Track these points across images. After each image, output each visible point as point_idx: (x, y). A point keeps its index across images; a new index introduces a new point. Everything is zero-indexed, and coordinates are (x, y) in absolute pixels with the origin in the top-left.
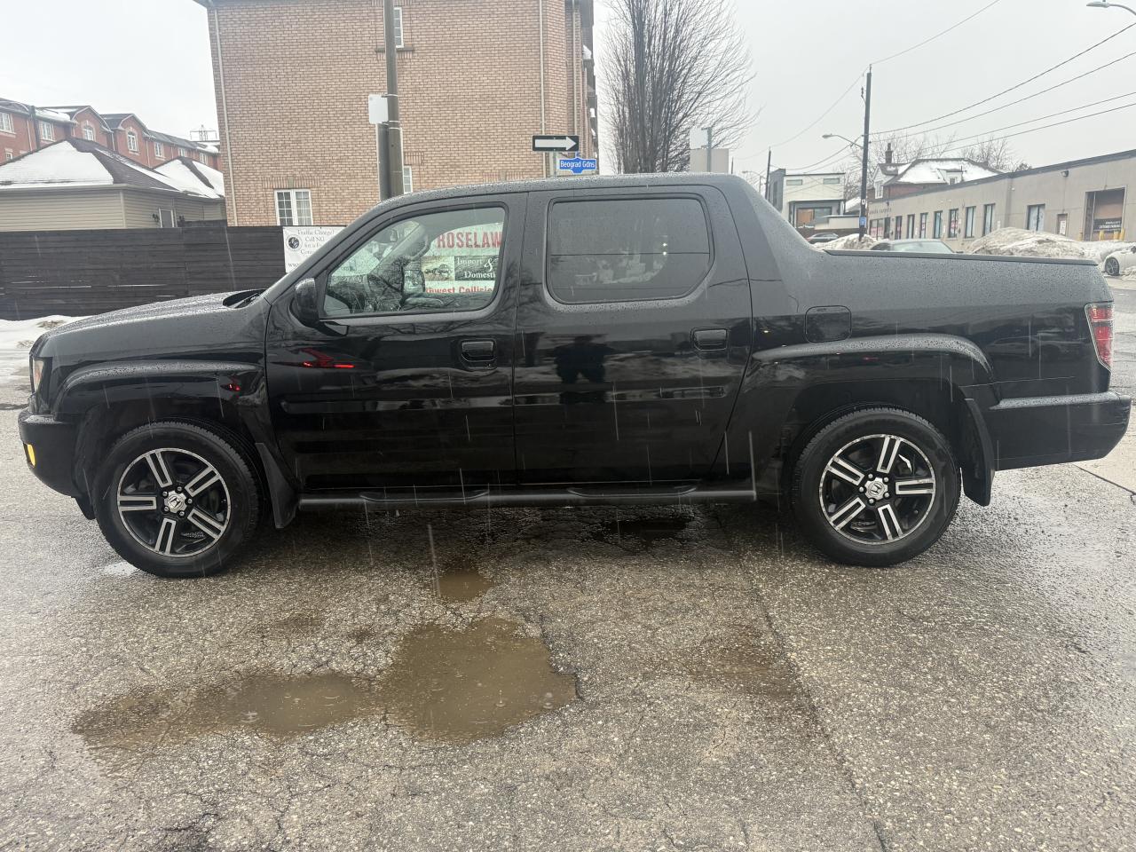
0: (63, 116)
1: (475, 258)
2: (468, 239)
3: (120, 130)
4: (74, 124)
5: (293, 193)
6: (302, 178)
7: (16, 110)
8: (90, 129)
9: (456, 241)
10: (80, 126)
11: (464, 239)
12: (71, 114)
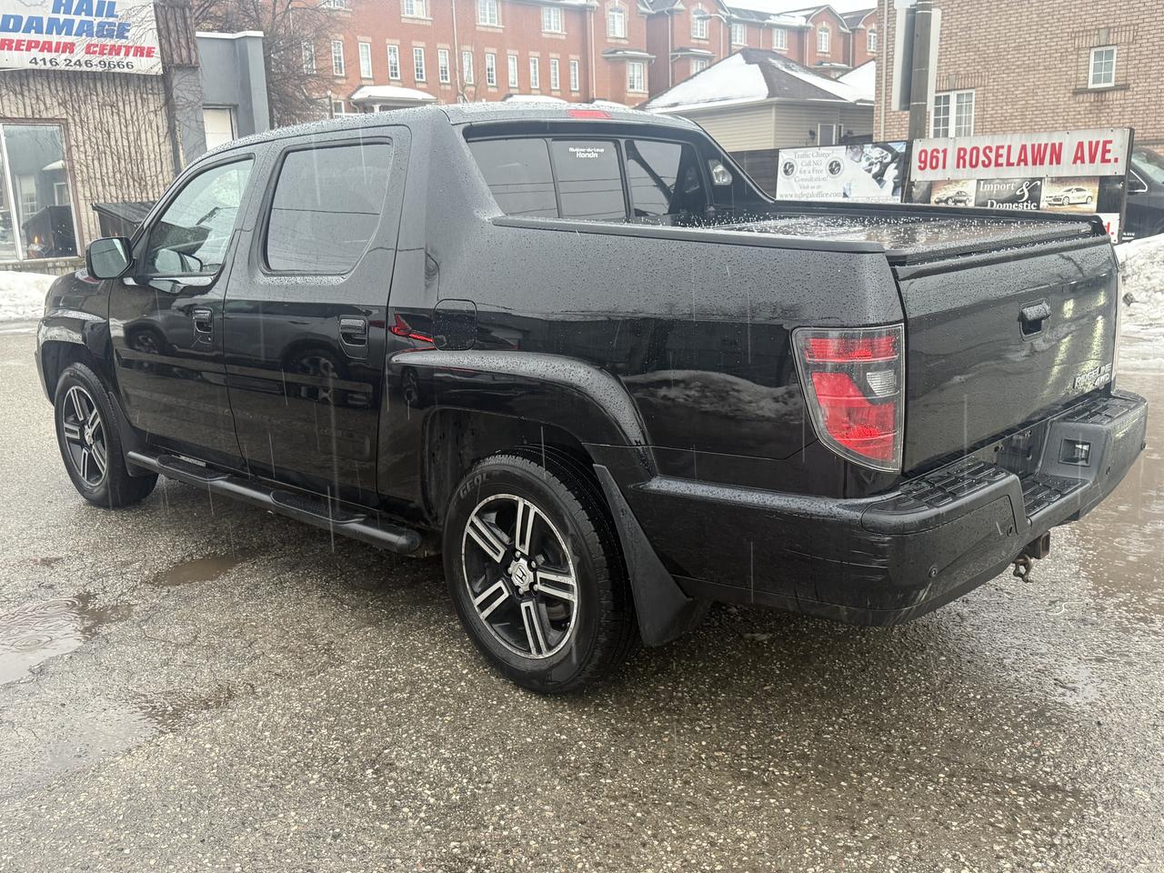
0: (799, 21)
1: (1004, 181)
2: (998, 156)
3: (859, 29)
4: (810, 28)
5: (953, 96)
6: (966, 76)
7: (750, 20)
8: (826, 30)
9: (982, 158)
10: (815, 29)
11: (992, 156)
12: (807, 17)
